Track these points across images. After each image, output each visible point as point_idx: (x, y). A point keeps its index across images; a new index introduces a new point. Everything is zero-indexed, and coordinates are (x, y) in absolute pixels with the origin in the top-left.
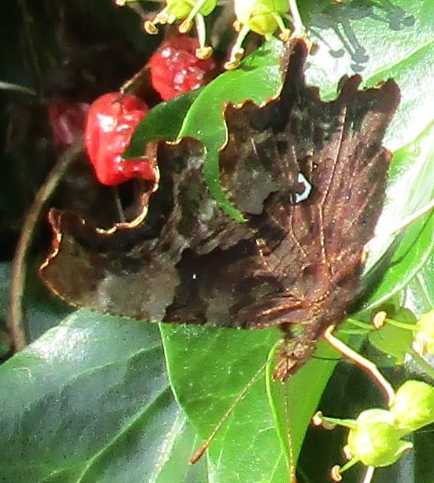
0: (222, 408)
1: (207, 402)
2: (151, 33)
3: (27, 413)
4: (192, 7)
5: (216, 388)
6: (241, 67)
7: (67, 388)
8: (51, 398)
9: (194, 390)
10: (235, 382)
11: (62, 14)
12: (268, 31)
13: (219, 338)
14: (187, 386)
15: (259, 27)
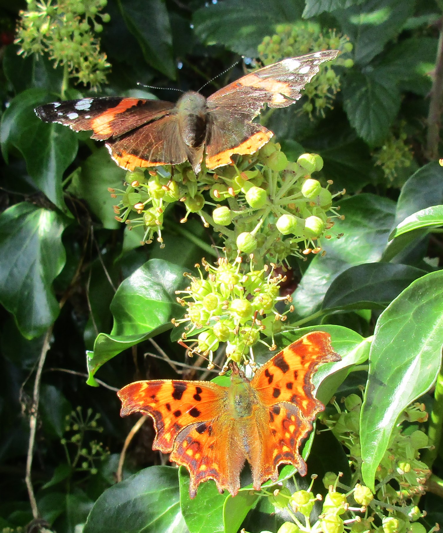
0: (200, 519)
1: (194, 515)
2: (190, 357)
3: (119, 507)
4: (208, 347)
5: (198, 510)
6: (225, 375)
7: (135, 500)
8: (129, 502)
9: (190, 509)
10: (207, 509)
11: (149, 366)
12: (238, 361)
13: (203, 489)
14: (187, 507)
15: (235, 359)
